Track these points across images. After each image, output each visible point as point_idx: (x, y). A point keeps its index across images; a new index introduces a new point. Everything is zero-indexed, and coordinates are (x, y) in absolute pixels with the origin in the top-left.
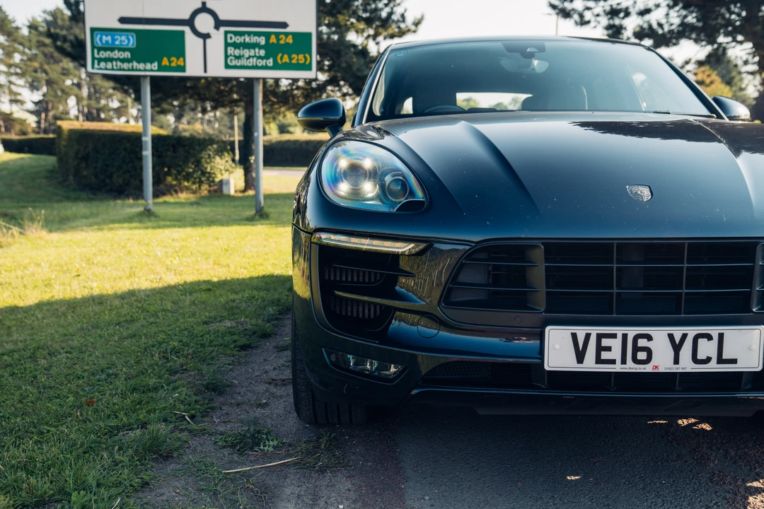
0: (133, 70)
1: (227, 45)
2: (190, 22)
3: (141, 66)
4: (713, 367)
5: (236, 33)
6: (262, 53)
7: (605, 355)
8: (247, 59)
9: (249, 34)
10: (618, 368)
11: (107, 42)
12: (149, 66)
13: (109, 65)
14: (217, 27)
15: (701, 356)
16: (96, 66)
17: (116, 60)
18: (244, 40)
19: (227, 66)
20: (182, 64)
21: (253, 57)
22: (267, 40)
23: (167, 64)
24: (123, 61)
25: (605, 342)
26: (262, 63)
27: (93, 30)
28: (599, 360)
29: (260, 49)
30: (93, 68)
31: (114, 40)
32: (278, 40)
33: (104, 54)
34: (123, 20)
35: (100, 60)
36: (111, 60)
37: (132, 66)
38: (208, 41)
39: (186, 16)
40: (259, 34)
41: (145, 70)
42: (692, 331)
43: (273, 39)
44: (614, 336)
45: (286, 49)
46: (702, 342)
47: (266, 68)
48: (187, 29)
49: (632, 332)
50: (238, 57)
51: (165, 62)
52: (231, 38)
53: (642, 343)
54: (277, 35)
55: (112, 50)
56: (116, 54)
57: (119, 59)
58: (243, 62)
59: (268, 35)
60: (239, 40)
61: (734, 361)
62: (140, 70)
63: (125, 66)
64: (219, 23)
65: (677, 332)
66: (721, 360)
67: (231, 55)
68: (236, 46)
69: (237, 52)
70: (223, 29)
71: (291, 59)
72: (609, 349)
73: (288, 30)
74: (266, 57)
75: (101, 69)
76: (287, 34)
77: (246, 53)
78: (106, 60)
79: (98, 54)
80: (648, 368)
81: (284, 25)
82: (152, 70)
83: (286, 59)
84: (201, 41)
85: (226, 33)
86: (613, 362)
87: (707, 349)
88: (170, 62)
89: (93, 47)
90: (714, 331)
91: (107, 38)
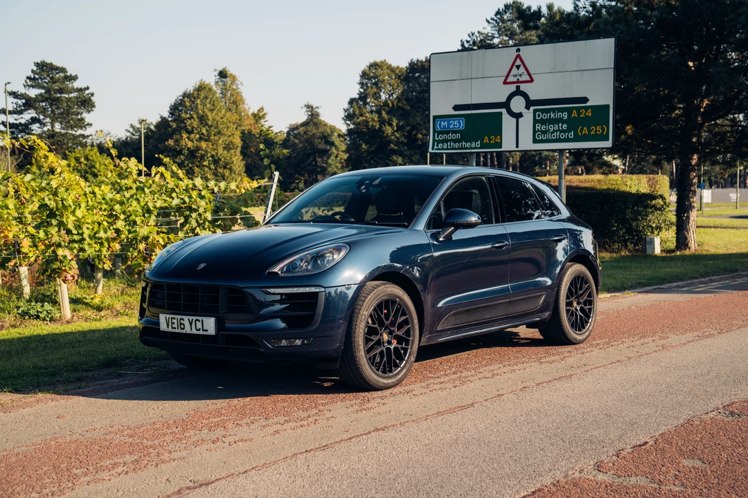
0: (462, 148)
1: (535, 122)
2: (506, 105)
3: (468, 145)
4: (201, 332)
5: (543, 111)
6: (565, 127)
7: (174, 326)
8: (552, 133)
9: (554, 110)
10: (176, 331)
11: (444, 126)
12: (473, 145)
13: (445, 147)
14: (527, 107)
15: (198, 328)
16: (435, 147)
17: (450, 141)
18: (550, 116)
19: (535, 141)
20: (499, 141)
21: (557, 131)
22: (569, 115)
23: (488, 141)
24: (455, 141)
25: (174, 321)
26: (564, 136)
27: (435, 117)
28: (173, 328)
29: (563, 124)
30: (433, 149)
31: (449, 125)
32: (579, 114)
33: (441, 137)
34: (456, 108)
35: (439, 142)
36: (446, 141)
37: (462, 145)
38: (520, 119)
39: (504, 100)
40: (562, 110)
41: (471, 148)
42: (195, 318)
43: (575, 114)
44: (174, 318)
45: (587, 122)
46: (197, 322)
47: (567, 140)
48: (504, 111)
49: (179, 317)
50: (544, 132)
51: (486, 140)
52: (539, 116)
53: (182, 321)
54: (578, 109)
55: (447, 133)
56: (451, 136)
57: (452, 140)
58: (549, 136)
59: (569, 111)
60: (545, 116)
61: (207, 331)
62: (467, 148)
63: (457, 145)
64: (529, 103)
65: (191, 318)
66: (203, 330)
67: (538, 131)
68: (543, 122)
69: (543, 128)
70: (532, 108)
71: (589, 131)
72: (174, 323)
73: (588, 104)
74: (568, 131)
75: (439, 149)
76: (587, 108)
77: (551, 128)
78: (443, 141)
79: (438, 137)
80: (184, 331)
81: (585, 100)
82: (476, 148)
83: (585, 131)
84: (515, 119)
85: (535, 111)
86: (175, 328)
87: (199, 325)
88: (490, 140)
89: (435, 131)
90: (200, 318)
91: (444, 124)
